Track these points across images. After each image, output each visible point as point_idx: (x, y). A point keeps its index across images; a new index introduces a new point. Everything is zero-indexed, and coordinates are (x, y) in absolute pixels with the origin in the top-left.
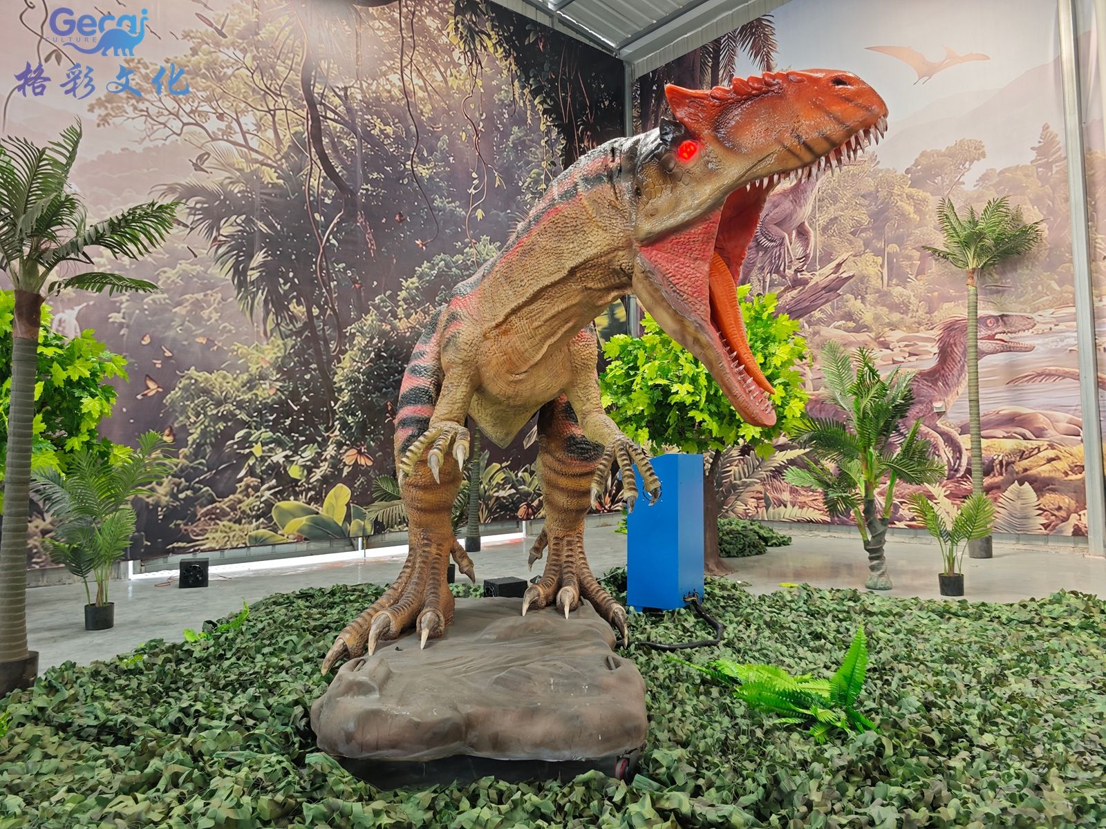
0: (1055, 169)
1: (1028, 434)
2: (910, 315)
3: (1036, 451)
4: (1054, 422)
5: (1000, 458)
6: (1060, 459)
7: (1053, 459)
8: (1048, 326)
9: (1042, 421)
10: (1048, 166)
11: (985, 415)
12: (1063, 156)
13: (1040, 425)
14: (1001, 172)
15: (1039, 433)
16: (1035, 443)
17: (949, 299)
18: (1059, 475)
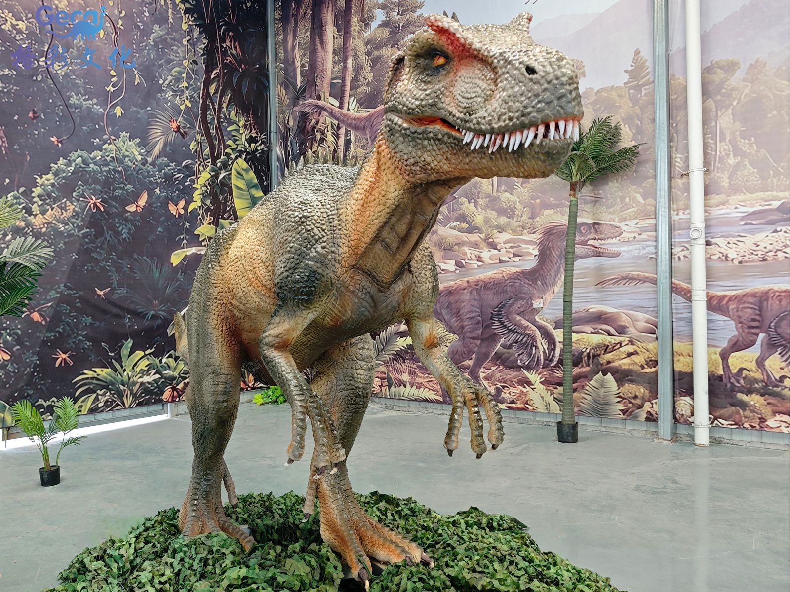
0: (644, 92)
1: (612, 331)
2: (515, 219)
3: (618, 346)
4: (634, 320)
5: (588, 351)
6: (638, 353)
7: (632, 354)
8: (633, 235)
9: (624, 320)
10: (638, 88)
11: (576, 312)
12: (651, 80)
13: (623, 323)
14: (598, 92)
15: (621, 331)
16: (618, 339)
17: (549, 206)
18: (637, 368)
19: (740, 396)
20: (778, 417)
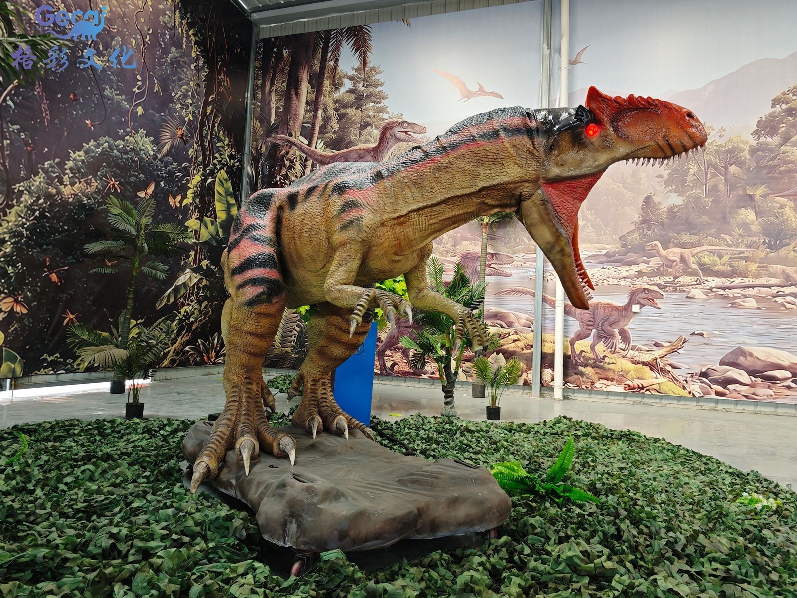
1: (504, 325)
2: (442, 245)
3: (507, 335)
4: (518, 319)
6: (520, 340)
7: (516, 341)
8: (520, 263)
9: (512, 318)
13: (511, 320)
15: (510, 325)
16: (507, 331)
17: (466, 239)
18: (518, 350)
19: (581, 368)
20: (602, 381)
